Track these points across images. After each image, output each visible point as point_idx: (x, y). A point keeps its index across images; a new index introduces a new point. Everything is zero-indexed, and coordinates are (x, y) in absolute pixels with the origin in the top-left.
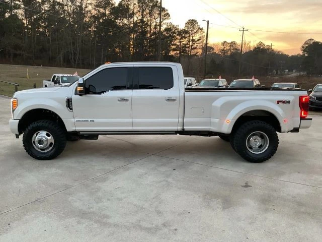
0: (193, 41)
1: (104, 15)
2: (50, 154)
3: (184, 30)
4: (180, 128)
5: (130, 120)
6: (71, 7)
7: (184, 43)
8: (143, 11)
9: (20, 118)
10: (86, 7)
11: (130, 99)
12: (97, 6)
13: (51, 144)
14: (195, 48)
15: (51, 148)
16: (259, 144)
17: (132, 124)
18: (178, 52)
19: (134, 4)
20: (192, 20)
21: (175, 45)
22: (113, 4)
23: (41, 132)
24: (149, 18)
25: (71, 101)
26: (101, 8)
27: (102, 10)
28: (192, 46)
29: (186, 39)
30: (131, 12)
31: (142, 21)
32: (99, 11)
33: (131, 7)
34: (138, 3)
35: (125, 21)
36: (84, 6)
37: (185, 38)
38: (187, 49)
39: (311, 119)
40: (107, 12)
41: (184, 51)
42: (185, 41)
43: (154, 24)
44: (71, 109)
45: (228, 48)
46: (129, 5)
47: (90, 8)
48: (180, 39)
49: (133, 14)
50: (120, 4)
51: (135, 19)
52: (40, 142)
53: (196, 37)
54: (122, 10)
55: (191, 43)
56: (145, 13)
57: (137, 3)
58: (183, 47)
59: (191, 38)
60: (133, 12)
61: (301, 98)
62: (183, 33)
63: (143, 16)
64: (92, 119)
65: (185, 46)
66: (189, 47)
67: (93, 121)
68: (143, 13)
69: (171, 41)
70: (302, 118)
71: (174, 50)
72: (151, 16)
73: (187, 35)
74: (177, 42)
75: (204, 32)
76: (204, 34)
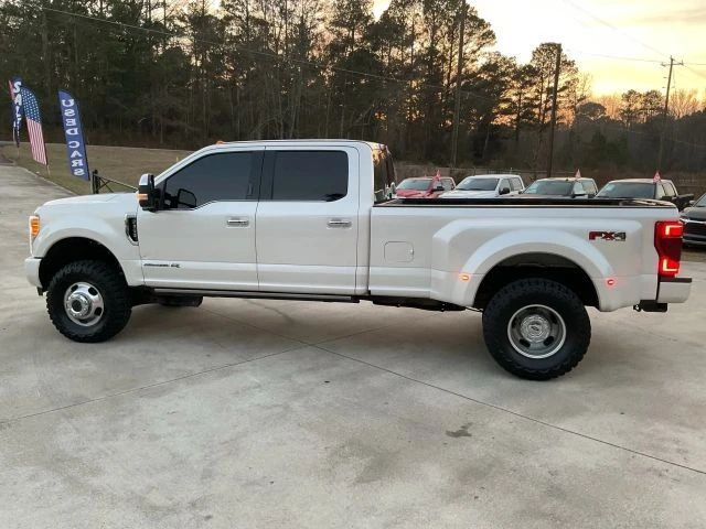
0: (551, 90)
1: (350, 41)
2: (95, 330)
3: (530, 67)
4: (360, 289)
5: (251, 267)
6: (281, 27)
7: (528, 95)
8: (435, 29)
9: (42, 254)
10: (314, 27)
11: (252, 221)
12: (335, 23)
13: (98, 311)
15: (98, 318)
16: (543, 335)
17: (258, 276)
18: (514, 117)
19: (415, 16)
20: (549, 45)
21: (507, 100)
22: (369, 17)
23: (80, 284)
24: (448, 45)
25: (135, 224)
26: (343, 26)
27: (345, 31)
28: (546, 102)
29: (535, 88)
30: (409, 33)
32: (339, 34)
33: (409, 22)
34: (425, 13)
35: (395, 52)
36: (308, 24)
37: (531, 84)
38: (537, 111)
39: (689, 281)
40: (357, 36)
41: (528, 114)
42: (530, 93)
44: (135, 239)
45: (639, 106)
46: (404, 18)
47: (321, 27)
48: (522, 87)
49: (413, 37)
50: (385, 16)
51: (417, 46)
52: (77, 305)
54: (390, 30)
55: (544, 96)
56: (439, 33)
57: (421, 14)
58: (525, 106)
59: (546, 85)
60: (413, 32)
61: (660, 226)
62: (527, 75)
63: (434, 41)
64: (176, 263)
65: (530, 104)
66: (539, 106)
67: (177, 266)
68: (434, 32)
69: (499, 94)
70: (663, 277)
71: (505, 112)
72: (451, 40)
73: (537, 79)
74: (511, 95)
75: (576, 71)
76: (576, 76)
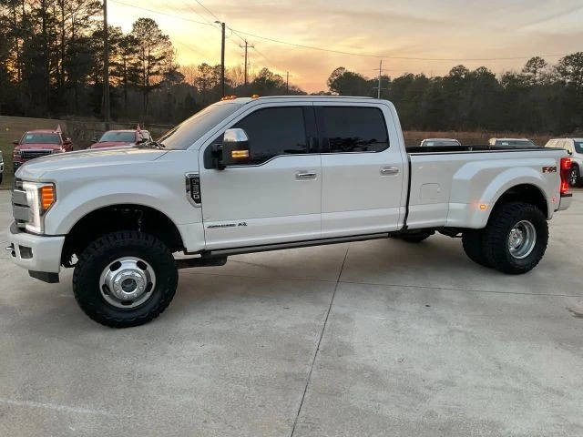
0: (150, 58)
3: (132, 37)
4: (400, 225)
7: (133, 62)
9: (66, 231)
11: (319, 173)
13: (148, 287)
14: (157, 73)
15: (149, 294)
16: (519, 241)
18: (121, 79)
20: (147, 20)
21: (113, 64)
23: (124, 260)
24: (58, 8)
25: (199, 184)
28: (149, 68)
29: (137, 55)
31: (42, 13)
37: (135, 52)
38: (141, 75)
42: (135, 59)
43: (70, 20)
44: (199, 201)
51: (27, 7)
53: (156, 52)
55: (146, 62)
58: (131, 69)
59: (147, 54)
61: (563, 161)
62: (129, 44)
63: (45, 4)
64: (242, 222)
65: (135, 70)
66: (143, 71)
67: (245, 224)
69: (105, 58)
70: (562, 194)
71: (113, 74)
73: (138, 48)
74: (118, 59)
75: (170, 44)
76: (170, 48)
